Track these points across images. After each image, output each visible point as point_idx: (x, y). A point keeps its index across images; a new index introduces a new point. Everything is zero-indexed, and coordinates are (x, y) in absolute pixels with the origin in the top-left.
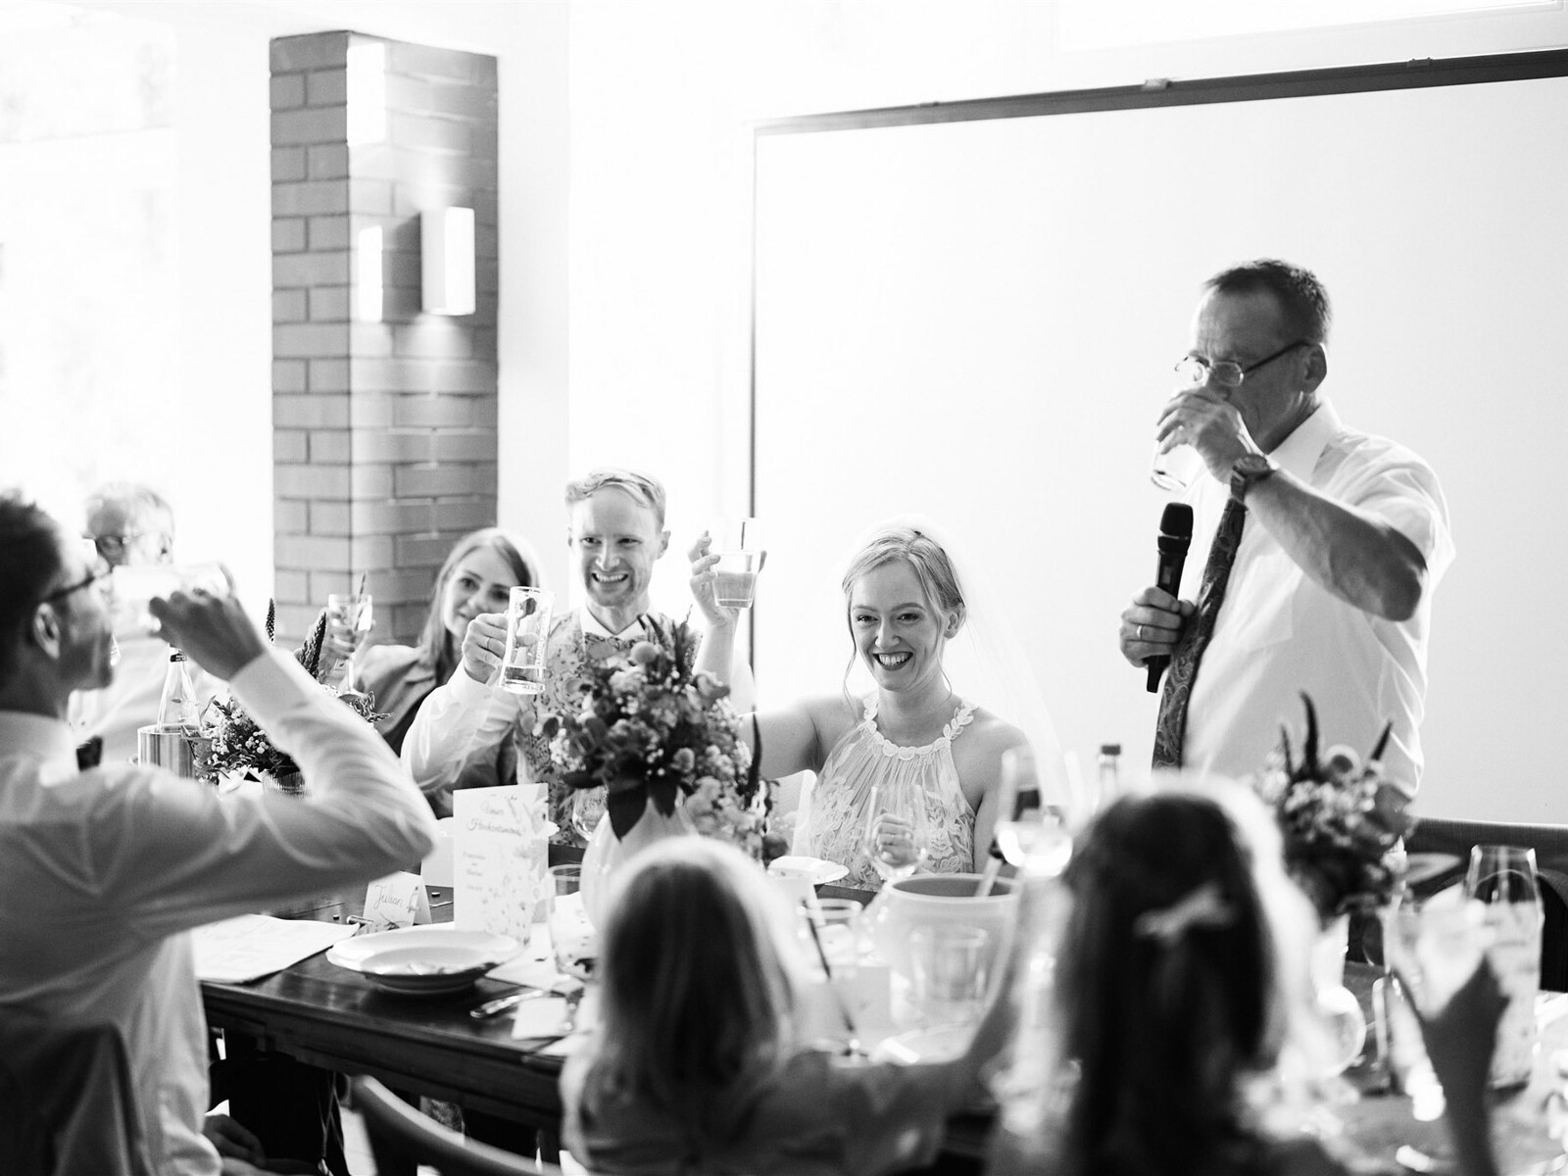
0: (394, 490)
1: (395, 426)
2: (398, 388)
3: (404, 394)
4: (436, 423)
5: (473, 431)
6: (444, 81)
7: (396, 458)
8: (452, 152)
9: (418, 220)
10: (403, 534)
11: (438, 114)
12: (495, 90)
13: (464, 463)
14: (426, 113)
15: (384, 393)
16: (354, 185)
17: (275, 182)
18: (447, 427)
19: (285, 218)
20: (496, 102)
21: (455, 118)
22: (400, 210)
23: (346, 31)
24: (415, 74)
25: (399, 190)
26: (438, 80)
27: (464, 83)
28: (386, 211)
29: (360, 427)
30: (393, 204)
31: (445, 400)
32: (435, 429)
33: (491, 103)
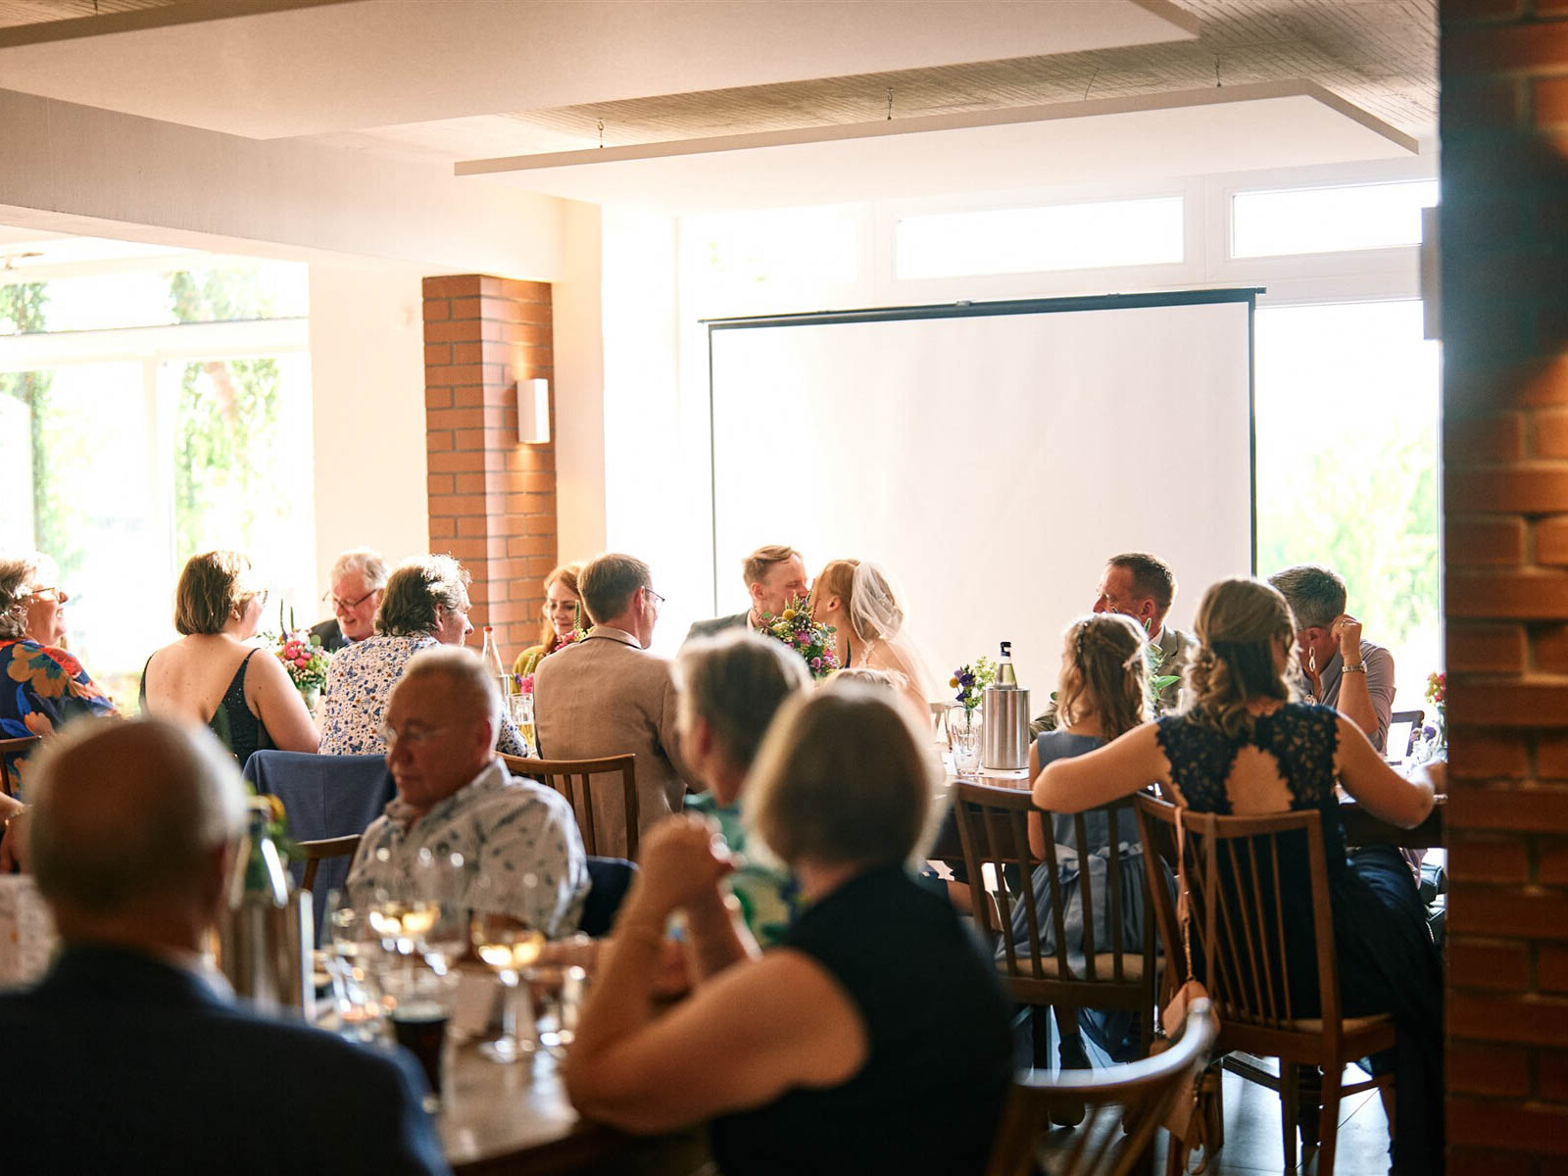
0: (507, 553)
1: (507, 513)
2: (507, 490)
3: (511, 493)
4: (525, 511)
5: (544, 515)
6: (526, 301)
7: (507, 533)
8: (530, 344)
9: (515, 386)
10: (513, 579)
11: (523, 321)
12: (551, 304)
13: (540, 535)
14: (518, 321)
15: (501, 493)
16: (485, 367)
17: (428, 366)
18: (532, 513)
19: (436, 387)
20: (551, 311)
21: (532, 322)
22: (506, 381)
23: (478, 275)
24: (512, 298)
25: (507, 369)
26: (522, 300)
27: (537, 301)
28: (500, 382)
29: (491, 515)
30: (503, 379)
31: (530, 496)
32: (525, 515)
33: (548, 313)
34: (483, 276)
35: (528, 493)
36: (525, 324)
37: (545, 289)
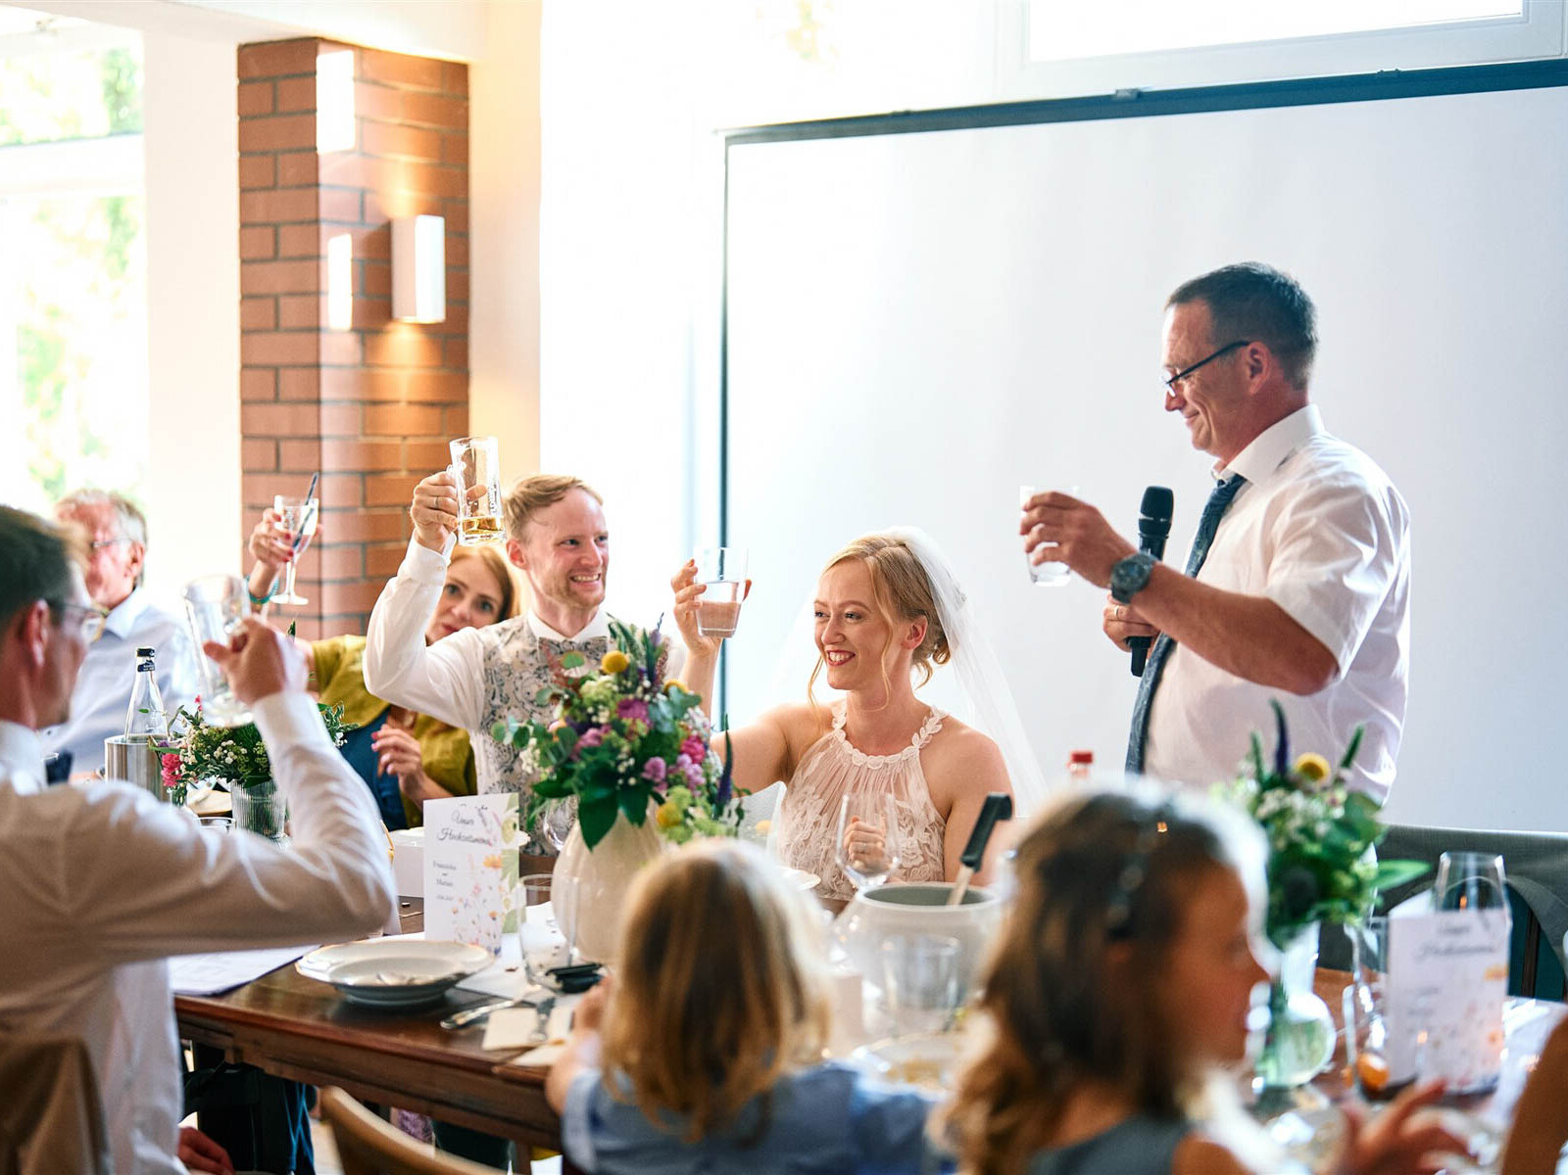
0: (364, 499)
1: (364, 434)
2: (367, 396)
3: (375, 403)
4: (406, 432)
5: (443, 440)
6: (417, 89)
7: (366, 467)
8: (422, 161)
9: (387, 226)
10: (374, 542)
11: (411, 123)
12: (466, 98)
14: (397, 121)
15: (354, 401)
16: (323, 193)
17: (244, 190)
18: (418, 436)
19: (253, 225)
20: (467, 109)
21: (426, 125)
22: (368, 220)
23: (315, 38)
24: (385, 82)
25: (369, 198)
26: (407, 88)
27: (434, 90)
28: (356, 218)
29: (329, 437)
30: (362, 212)
31: (415, 409)
32: (405, 438)
33: (461, 111)
34: (323, 40)
35: (410, 403)
36: (410, 126)
37: (458, 73)
